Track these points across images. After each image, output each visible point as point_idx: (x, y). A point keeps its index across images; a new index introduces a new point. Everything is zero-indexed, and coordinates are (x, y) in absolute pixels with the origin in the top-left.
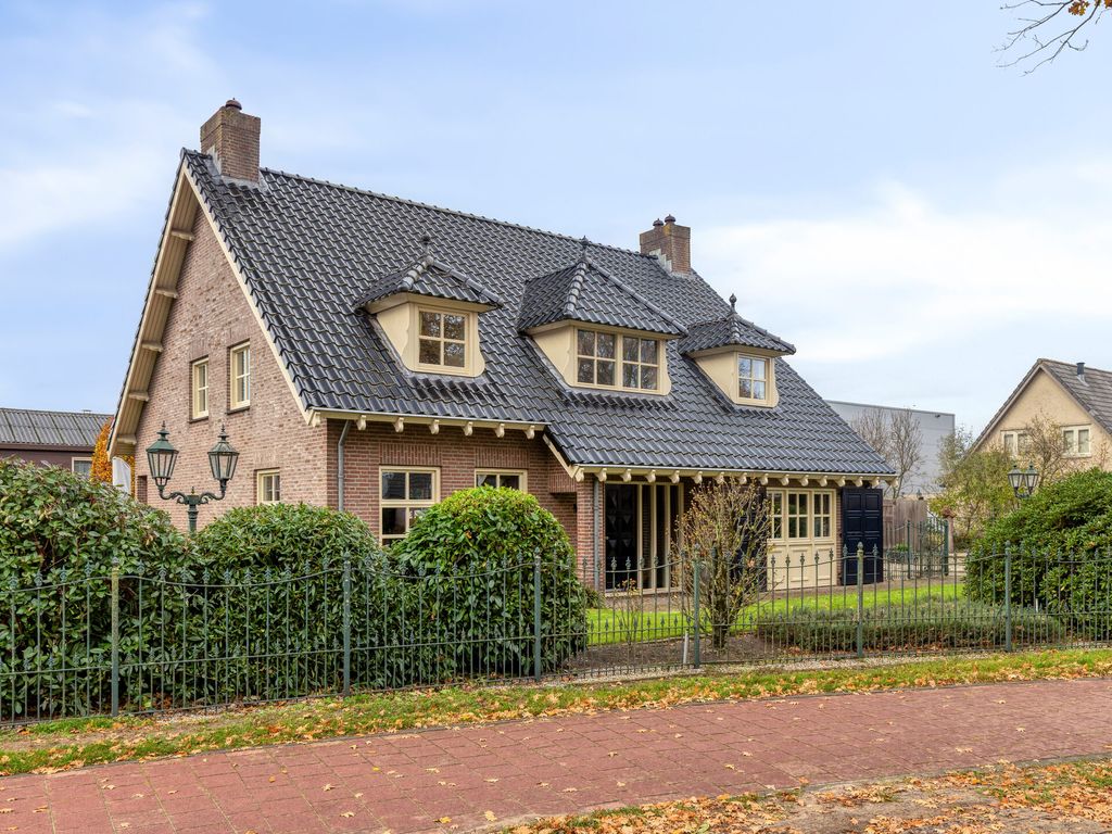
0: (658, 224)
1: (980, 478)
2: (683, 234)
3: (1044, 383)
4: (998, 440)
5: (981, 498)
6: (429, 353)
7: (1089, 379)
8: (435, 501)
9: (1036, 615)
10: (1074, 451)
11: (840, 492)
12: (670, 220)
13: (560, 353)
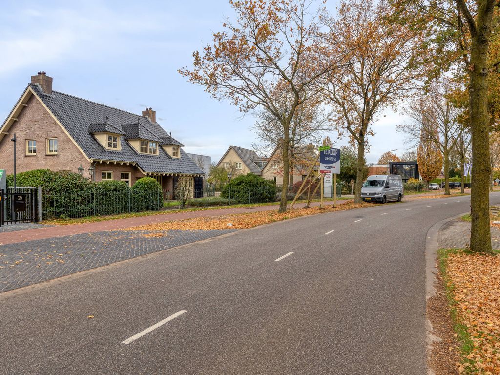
0: (147, 109)
1: (218, 174)
2: (154, 113)
3: (232, 151)
4: (222, 164)
5: (218, 179)
6: (110, 145)
7: (241, 151)
8: (112, 179)
9: (233, 200)
10: (238, 168)
11: (194, 178)
12: (150, 109)
13: (136, 145)
